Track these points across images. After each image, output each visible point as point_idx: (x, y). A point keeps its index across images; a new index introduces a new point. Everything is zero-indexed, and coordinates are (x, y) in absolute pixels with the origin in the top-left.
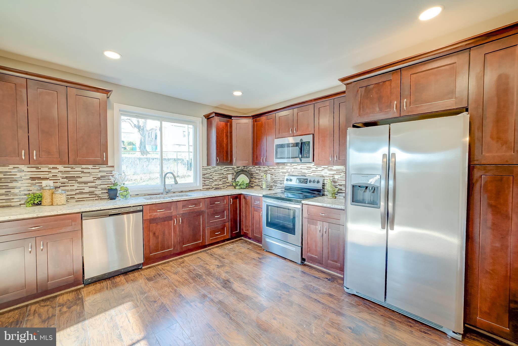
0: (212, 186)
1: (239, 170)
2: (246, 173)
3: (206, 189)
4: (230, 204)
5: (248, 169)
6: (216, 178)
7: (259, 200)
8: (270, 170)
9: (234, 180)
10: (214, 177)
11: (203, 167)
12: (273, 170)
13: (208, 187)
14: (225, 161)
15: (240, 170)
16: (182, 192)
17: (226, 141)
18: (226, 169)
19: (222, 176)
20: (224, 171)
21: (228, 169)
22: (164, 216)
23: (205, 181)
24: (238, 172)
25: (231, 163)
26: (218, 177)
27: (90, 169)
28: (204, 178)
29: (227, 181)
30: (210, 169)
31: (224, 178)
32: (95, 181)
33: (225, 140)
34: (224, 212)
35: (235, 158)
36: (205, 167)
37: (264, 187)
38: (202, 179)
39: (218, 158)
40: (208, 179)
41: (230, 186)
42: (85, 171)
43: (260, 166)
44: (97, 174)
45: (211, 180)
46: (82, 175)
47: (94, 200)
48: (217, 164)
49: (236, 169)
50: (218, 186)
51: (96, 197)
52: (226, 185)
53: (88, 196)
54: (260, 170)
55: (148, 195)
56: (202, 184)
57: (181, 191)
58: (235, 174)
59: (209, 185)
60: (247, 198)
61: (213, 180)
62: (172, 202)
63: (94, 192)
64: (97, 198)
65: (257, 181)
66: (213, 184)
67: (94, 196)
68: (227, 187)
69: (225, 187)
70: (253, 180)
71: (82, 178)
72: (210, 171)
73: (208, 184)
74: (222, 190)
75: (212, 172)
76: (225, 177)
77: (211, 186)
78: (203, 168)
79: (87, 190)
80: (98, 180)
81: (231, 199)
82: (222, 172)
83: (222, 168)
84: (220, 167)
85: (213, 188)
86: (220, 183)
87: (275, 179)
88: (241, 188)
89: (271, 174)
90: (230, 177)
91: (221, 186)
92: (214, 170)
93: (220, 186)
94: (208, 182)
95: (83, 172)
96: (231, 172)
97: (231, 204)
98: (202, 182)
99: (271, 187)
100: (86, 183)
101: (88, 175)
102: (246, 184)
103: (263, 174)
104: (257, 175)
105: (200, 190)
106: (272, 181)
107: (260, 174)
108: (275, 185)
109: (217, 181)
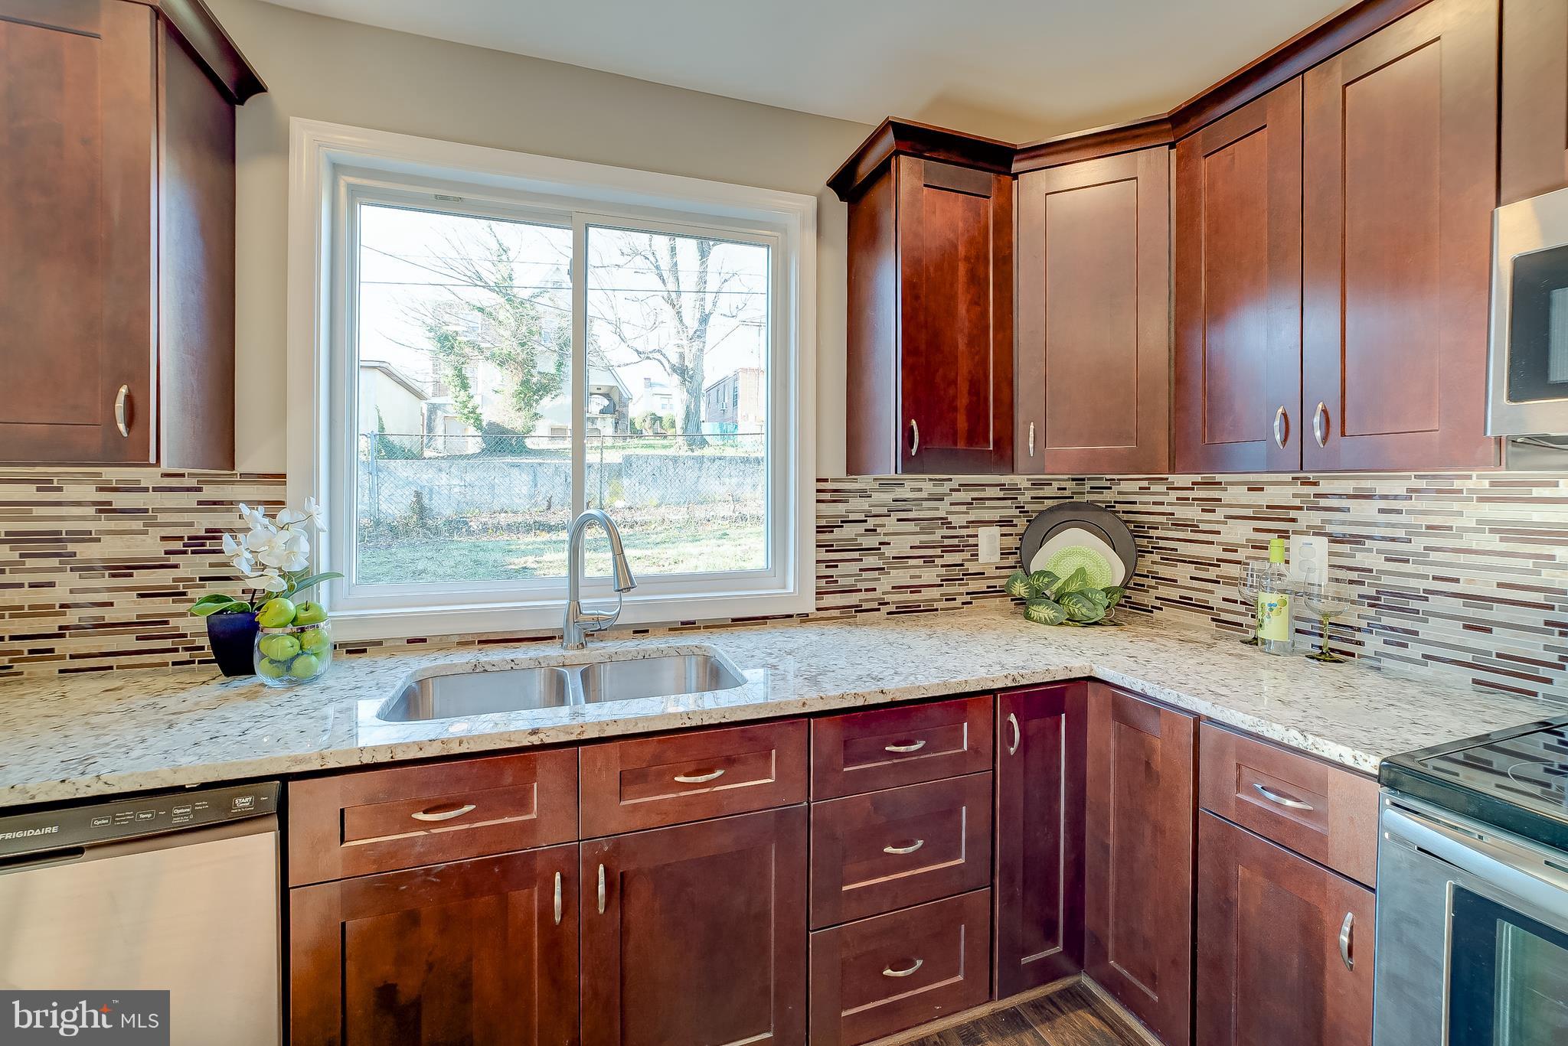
0: (877, 594)
1: (1049, 503)
2: (1106, 520)
3: (836, 613)
4: (1005, 751)
5: (1108, 496)
6: (900, 546)
8: (1322, 503)
9: (1011, 560)
10: (886, 539)
11: (818, 480)
12: (1367, 510)
13: (853, 599)
14: (961, 445)
15: (1055, 502)
16: (688, 625)
17: (968, 311)
18: (965, 496)
19: (937, 536)
20: (956, 508)
21: (976, 495)
22: (467, 857)
23: (832, 564)
24: (1041, 512)
25: (1003, 455)
26: (916, 540)
27: (146, 490)
28: (829, 548)
29: (972, 567)
30: (864, 494)
31: (954, 548)
32: (174, 559)
33: (962, 309)
34: (953, 812)
35: (1032, 427)
36: (834, 480)
37: (1275, 628)
38: (812, 554)
39: (914, 422)
40: (856, 555)
41: (992, 592)
42: (120, 500)
43: (1218, 478)
44: (186, 517)
45: (871, 561)
46: (105, 524)
47: (166, 664)
48: (910, 463)
49: (1028, 495)
51: (176, 650)
52: (962, 589)
53: (128, 642)
54: (1210, 505)
55: (480, 642)
56: (812, 585)
57: (683, 623)
58: (1021, 523)
59: (860, 586)
60: (1151, 724)
61: (882, 556)
62: (533, 748)
63: (166, 623)
64: (185, 656)
65: (1183, 573)
66: (884, 584)
67: (168, 644)
68: (968, 598)
69: (960, 600)
70: (1146, 563)
71: (99, 540)
72: (867, 507)
73: (850, 581)
74: (942, 622)
75: (875, 511)
76: (956, 541)
77: (870, 595)
78: (823, 486)
79: (127, 608)
80: (193, 552)
81: (1013, 718)
82: (942, 509)
83: (939, 490)
84: (923, 484)
85: (885, 609)
86: (930, 575)
87: (1385, 580)
88: (1072, 620)
89: (1334, 539)
90: (989, 544)
91: (935, 593)
92: (887, 497)
93: (927, 594)
94: (854, 567)
95: (105, 509)
96: (995, 515)
97: (1012, 750)
98: (812, 570)
100: (122, 569)
101: (138, 525)
102: (1108, 591)
103: (1240, 532)
104: (1190, 535)
105: (804, 618)
106: (1354, 591)
107: (1216, 527)
108: (1386, 621)
109: (911, 562)
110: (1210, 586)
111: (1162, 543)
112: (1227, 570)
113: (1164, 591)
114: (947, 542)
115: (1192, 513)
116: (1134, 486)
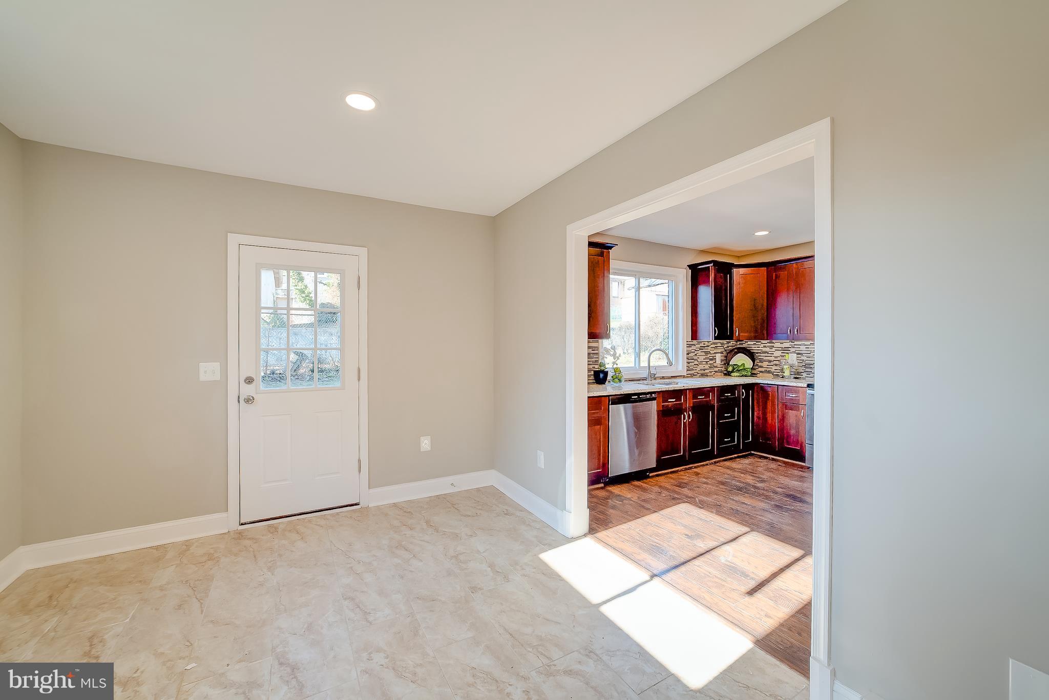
0: (697, 371)
1: (731, 347)
2: (746, 352)
3: (690, 376)
5: (746, 346)
6: (701, 359)
7: (796, 392)
8: (795, 346)
9: (726, 363)
10: (699, 357)
11: (686, 341)
12: (803, 348)
13: (693, 372)
14: (724, 334)
18: (713, 346)
19: (708, 356)
20: (712, 349)
21: (716, 345)
23: (689, 363)
26: (704, 357)
28: (688, 358)
29: (715, 365)
30: (695, 345)
31: (711, 360)
35: (737, 329)
36: (690, 341)
37: (787, 373)
38: (686, 360)
39: (716, 329)
40: (693, 361)
41: (719, 371)
43: (773, 341)
45: (696, 362)
49: (726, 345)
50: (704, 372)
52: (713, 370)
54: (771, 347)
56: (686, 368)
58: (725, 353)
59: (694, 369)
60: (769, 389)
61: (698, 361)
66: (699, 369)
68: (715, 373)
69: (713, 373)
70: (756, 363)
72: (695, 348)
73: (692, 368)
76: (712, 358)
78: (687, 343)
81: (743, 390)
82: (709, 349)
85: (699, 375)
86: (707, 367)
87: (807, 362)
88: (743, 376)
89: (798, 354)
90: (719, 357)
91: (708, 371)
92: (699, 346)
93: (706, 371)
94: (693, 364)
96: (720, 351)
97: (743, 397)
98: (685, 364)
99: (799, 373)
102: (750, 369)
103: (778, 353)
104: (766, 355)
105: (684, 377)
106: (801, 365)
107: (773, 353)
108: (807, 370)
109: (703, 363)
110: (771, 367)
111: (759, 357)
112: (775, 362)
113: (760, 369)
114: (710, 358)
115: (767, 349)
116: (752, 343)
